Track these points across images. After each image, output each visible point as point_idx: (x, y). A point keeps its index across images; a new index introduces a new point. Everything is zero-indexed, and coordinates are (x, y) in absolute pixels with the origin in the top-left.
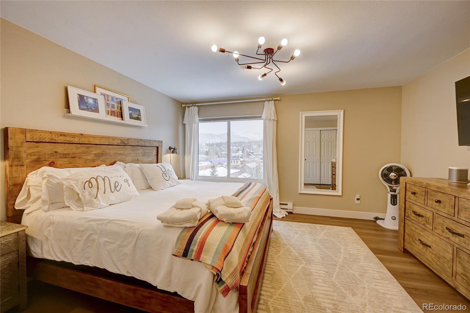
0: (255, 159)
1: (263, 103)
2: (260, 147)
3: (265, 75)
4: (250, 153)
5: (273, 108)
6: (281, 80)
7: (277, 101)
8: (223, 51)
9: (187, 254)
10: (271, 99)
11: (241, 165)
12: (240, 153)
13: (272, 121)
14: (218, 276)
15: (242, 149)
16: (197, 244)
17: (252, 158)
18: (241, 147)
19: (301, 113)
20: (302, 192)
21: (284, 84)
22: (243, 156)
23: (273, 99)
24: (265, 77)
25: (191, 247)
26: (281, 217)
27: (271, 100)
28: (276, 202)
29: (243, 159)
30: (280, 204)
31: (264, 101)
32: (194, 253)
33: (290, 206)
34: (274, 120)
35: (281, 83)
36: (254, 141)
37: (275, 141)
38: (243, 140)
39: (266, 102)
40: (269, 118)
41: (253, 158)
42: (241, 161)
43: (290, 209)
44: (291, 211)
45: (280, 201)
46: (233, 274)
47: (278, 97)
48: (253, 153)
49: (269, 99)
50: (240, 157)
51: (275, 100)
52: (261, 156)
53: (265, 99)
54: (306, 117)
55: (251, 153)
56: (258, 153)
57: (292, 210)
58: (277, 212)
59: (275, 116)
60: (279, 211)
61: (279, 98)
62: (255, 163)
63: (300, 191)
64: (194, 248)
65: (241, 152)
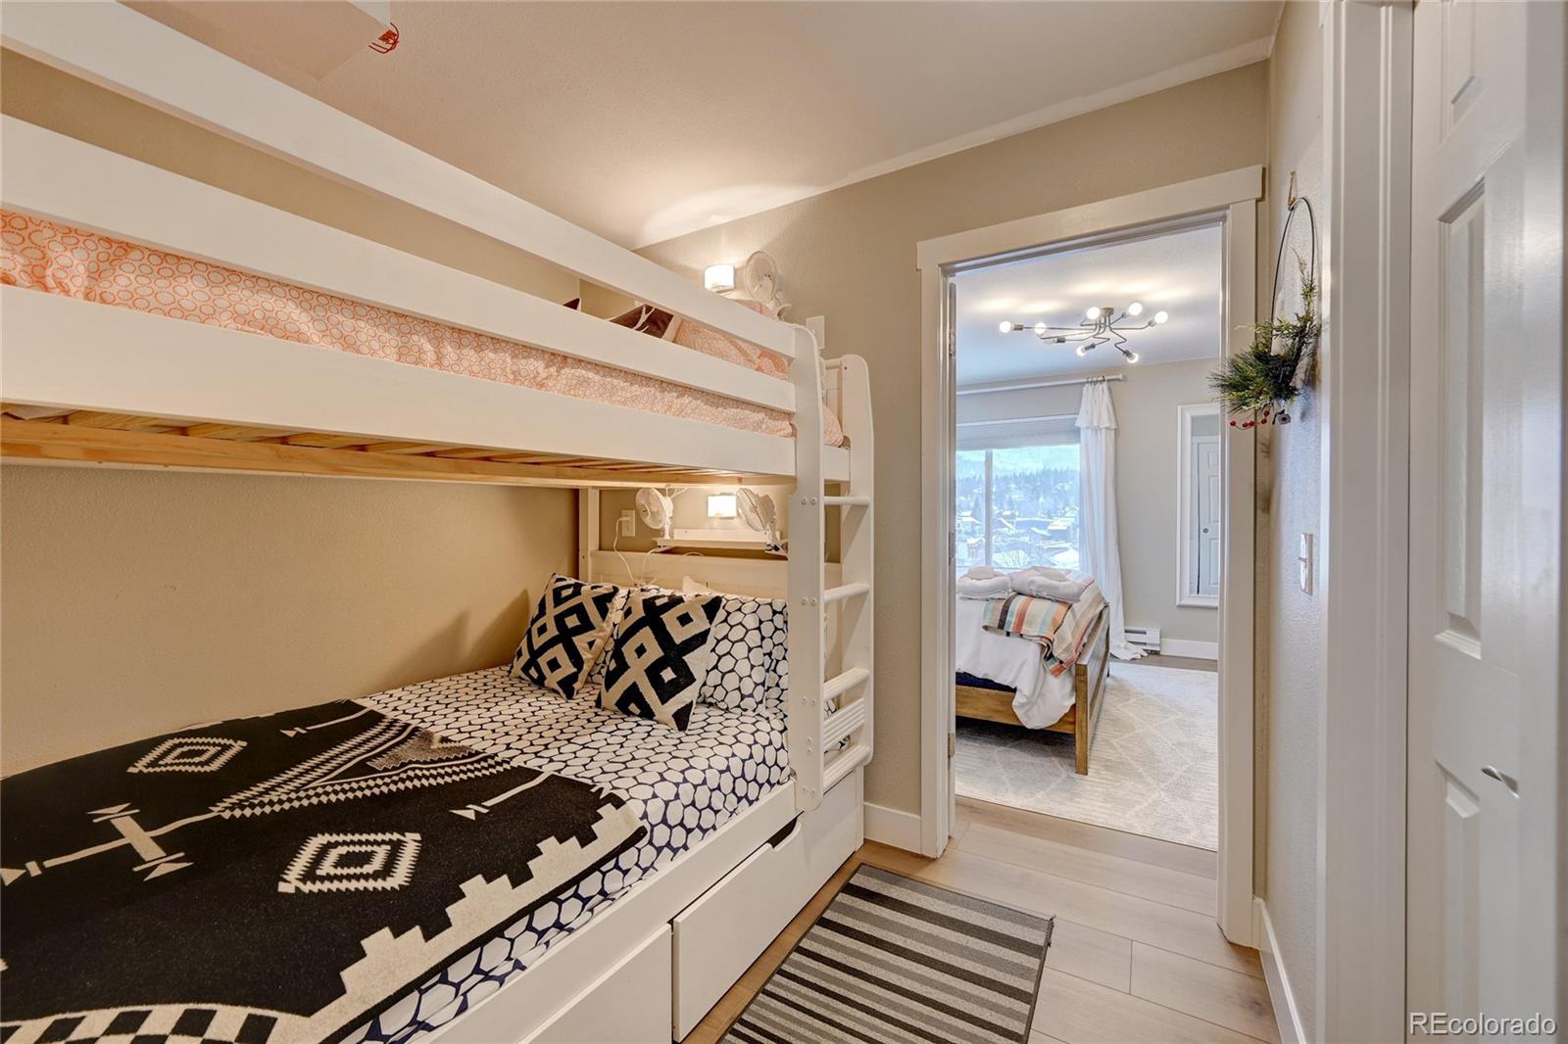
0: (1022, 539)
1: (1079, 386)
2: (1038, 498)
3: (1093, 346)
4: (1002, 520)
5: (1106, 399)
6: (1127, 353)
7: (1118, 383)
8: (1019, 328)
9: (1004, 625)
10: (1101, 378)
11: (970, 559)
12: (964, 519)
13: (1103, 430)
14: (1049, 648)
15: (972, 505)
16: (1015, 615)
17: (1009, 536)
18: (966, 497)
19: (1179, 408)
20: (1186, 602)
21: (1136, 359)
22: (977, 528)
23: (1106, 378)
24: (1092, 350)
25: (1008, 618)
26: (1129, 658)
27: (1101, 381)
28: (1116, 621)
29: (978, 540)
30: (1126, 632)
31: (1083, 384)
32: (1012, 625)
33: (1152, 637)
34: (1107, 428)
35: (1128, 359)
36: (1015, 476)
37: (1111, 478)
38: (974, 473)
39: (1088, 389)
40: (1095, 424)
41: (1012, 536)
42: (970, 547)
43: (1154, 645)
44: (1157, 649)
45: (1125, 624)
46: (1067, 650)
47: (1118, 374)
48: (1013, 516)
49: (1095, 379)
50: (967, 533)
51: (1109, 380)
52: (1045, 528)
53: (1085, 380)
54: (1193, 419)
55: (1006, 517)
56: (1033, 519)
57: (1160, 645)
58: (1119, 646)
59: (1109, 417)
60: (1123, 645)
61: (1120, 377)
62: (1022, 553)
63: (1181, 600)
64: (1011, 619)
65: (969, 513)
